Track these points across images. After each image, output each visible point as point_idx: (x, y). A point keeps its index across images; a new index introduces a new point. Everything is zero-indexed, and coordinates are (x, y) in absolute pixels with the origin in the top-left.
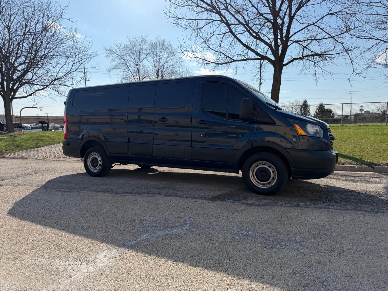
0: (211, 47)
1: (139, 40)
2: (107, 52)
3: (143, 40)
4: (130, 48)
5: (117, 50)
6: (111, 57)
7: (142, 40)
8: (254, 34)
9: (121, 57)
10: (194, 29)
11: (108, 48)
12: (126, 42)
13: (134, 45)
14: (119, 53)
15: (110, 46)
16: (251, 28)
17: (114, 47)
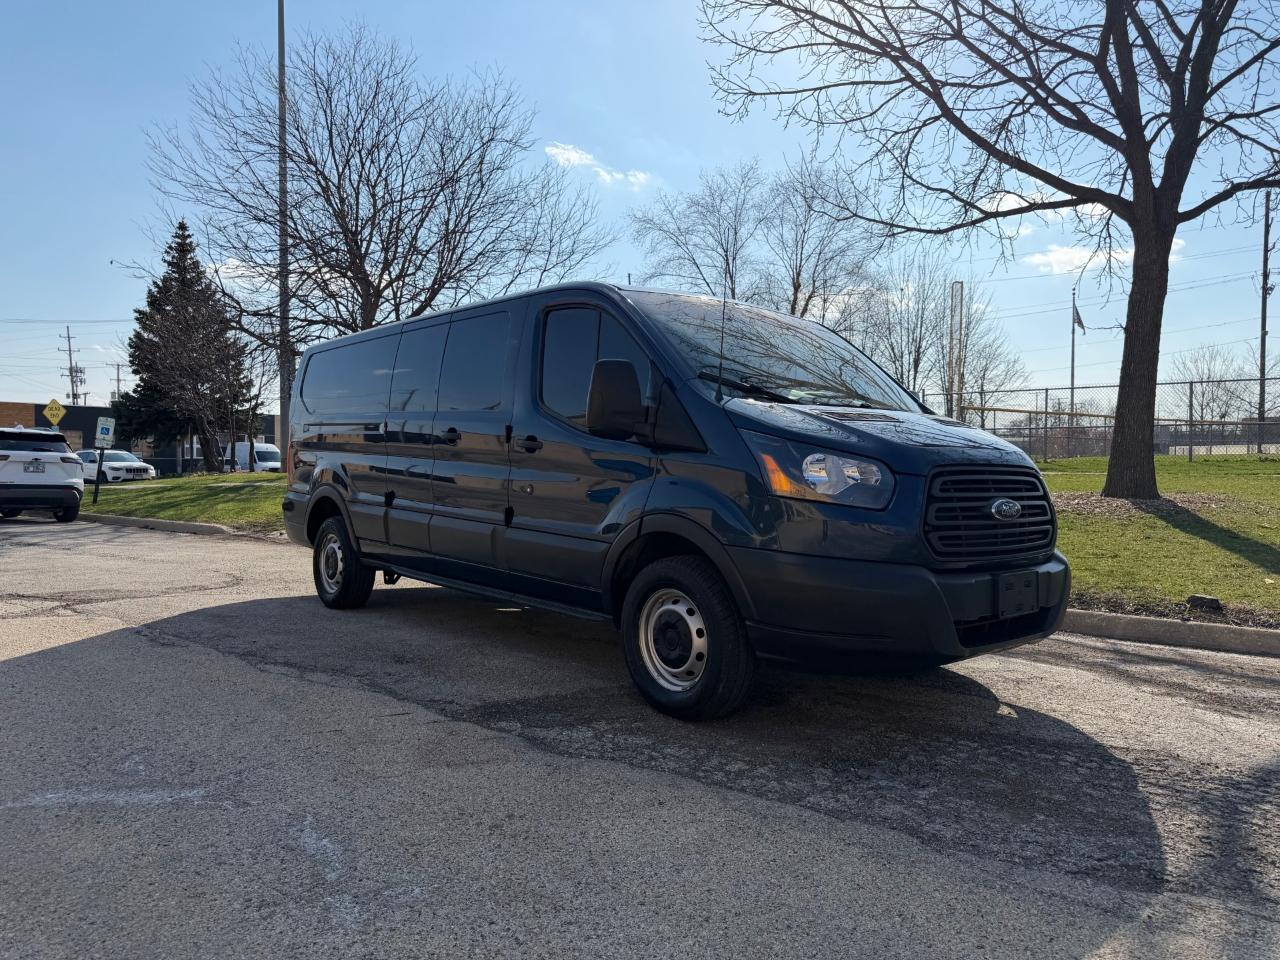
0: (914, 177)
1: (734, 180)
2: (637, 226)
3: (747, 177)
4: (706, 208)
5: (667, 217)
6: (648, 240)
7: (745, 178)
8: (1066, 113)
9: (679, 238)
10: (846, 122)
11: (639, 215)
12: (698, 190)
13: (716, 195)
14: (672, 227)
15: (645, 206)
16: (1051, 92)
17: (656, 211)
